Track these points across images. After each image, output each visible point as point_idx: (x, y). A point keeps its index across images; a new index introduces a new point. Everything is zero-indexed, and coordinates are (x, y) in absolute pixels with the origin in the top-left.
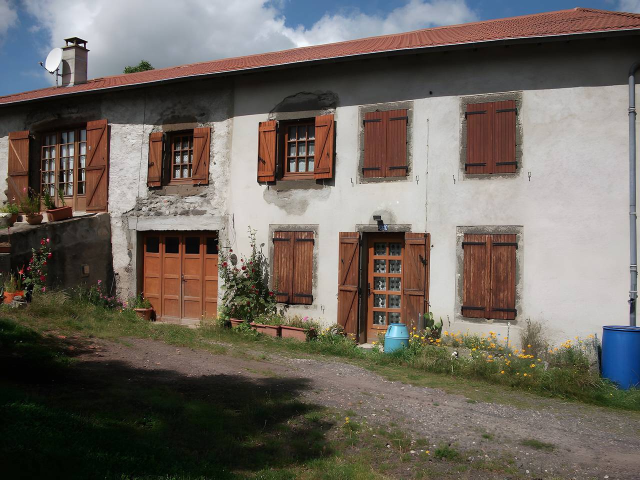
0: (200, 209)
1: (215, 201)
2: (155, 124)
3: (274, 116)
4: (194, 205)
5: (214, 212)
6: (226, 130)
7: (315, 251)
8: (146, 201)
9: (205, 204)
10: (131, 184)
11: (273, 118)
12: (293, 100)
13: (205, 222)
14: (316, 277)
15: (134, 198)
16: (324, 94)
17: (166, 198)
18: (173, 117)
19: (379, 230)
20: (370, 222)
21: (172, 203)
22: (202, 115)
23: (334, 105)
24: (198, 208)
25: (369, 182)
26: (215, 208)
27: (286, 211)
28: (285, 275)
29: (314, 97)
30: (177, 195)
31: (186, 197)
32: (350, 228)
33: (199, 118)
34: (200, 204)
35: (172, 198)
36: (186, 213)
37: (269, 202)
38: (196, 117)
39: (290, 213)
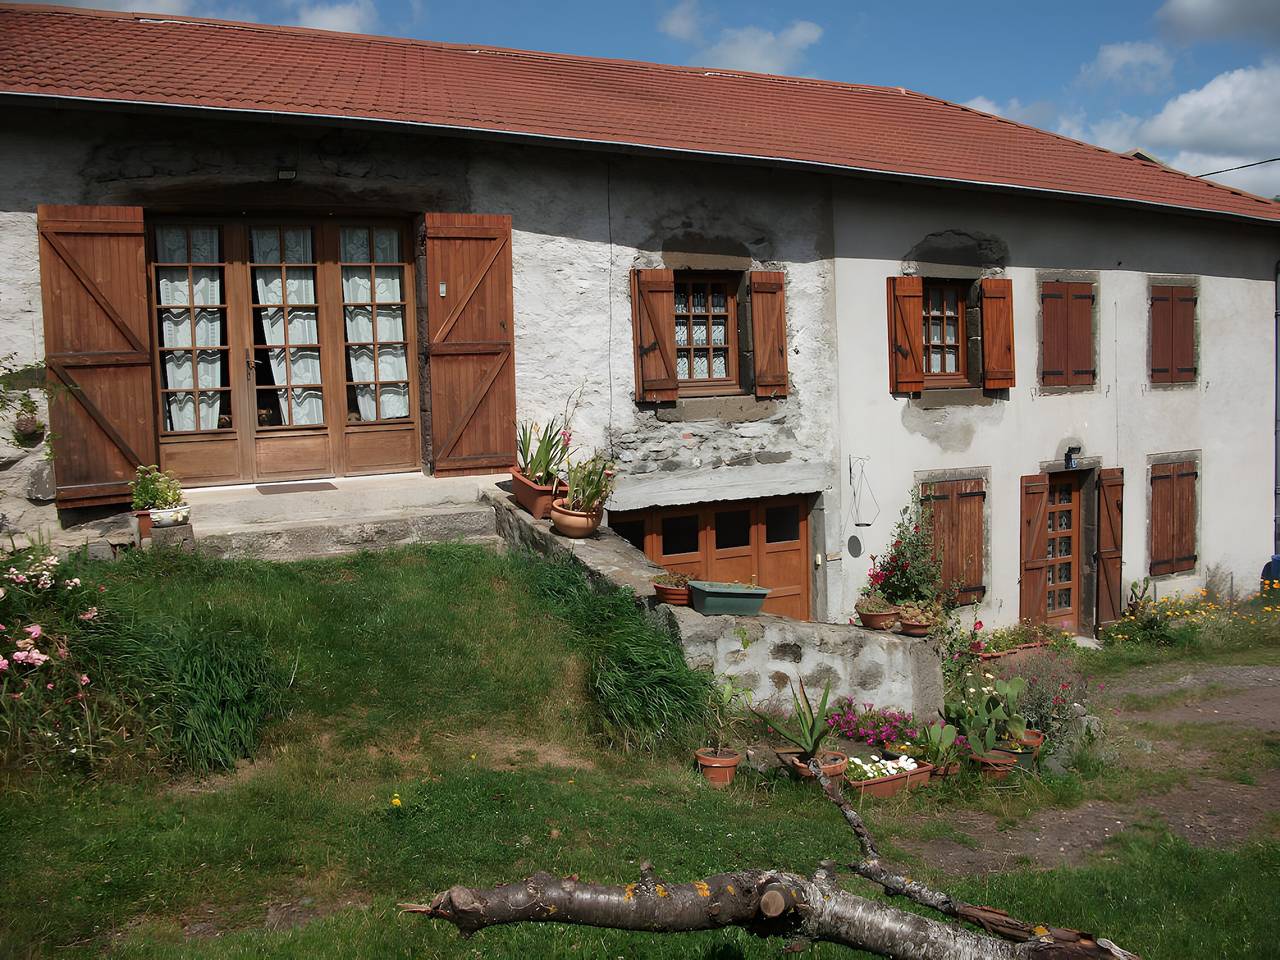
0: (776, 450)
1: (804, 431)
2: (640, 247)
3: (912, 268)
4: (759, 440)
5: (807, 454)
6: (818, 282)
7: (986, 511)
8: (633, 437)
9: (783, 438)
11: (912, 271)
13: (791, 476)
14: (987, 555)
15: (599, 431)
16: (987, 240)
17: (687, 428)
18: (687, 235)
19: (1066, 467)
20: (1057, 456)
21: (703, 439)
22: (759, 241)
23: (1002, 263)
24: (770, 448)
25: (1051, 393)
26: (807, 447)
29: (972, 243)
30: (716, 421)
31: (738, 425)
33: (753, 248)
34: (773, 440)
35: (703, 427)
36: (743, 460)
37: (912, 431)
38: (747, 245)
39: (945, 449)
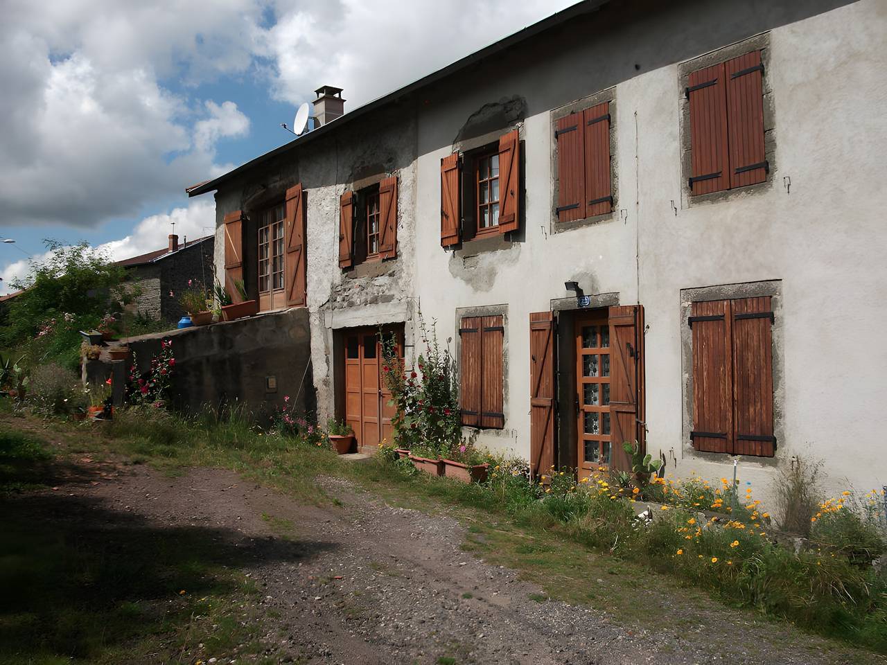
0: (388, 294)
1: (403, 280)
2: (346, 183)
3: (458, 147)
4: (383, 288)
5: (401, 296)
6: (411, 177)
7: (505, 345)
8: (340, 288)
9: (393, 285)
10: (326, 266)
11: (457, 150)
12: (477, 119)
13: (392, 311)
14: (507, 386)
15: (329, 286)
16: (511, 102)
17: (358, 282)
18: (363, 168)
19: (579, 305)
20: (567, 294)
21: (363, 288)
22: (390, 160)
23: (521, 117)
24: (387, 292)
25: (566, 229)
26: (403, 291)
27: (473, 287)
28: (474, 385)
29: (499, 109)
30: (367, 277)
31: (375, 279)
32: (543, 306)
33: (387, 166)
34: (389, 287)
35: (363, 281)
36: (375, 300)
37: (455, 276)
38: (384, 165)
39: (476, 289)
